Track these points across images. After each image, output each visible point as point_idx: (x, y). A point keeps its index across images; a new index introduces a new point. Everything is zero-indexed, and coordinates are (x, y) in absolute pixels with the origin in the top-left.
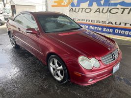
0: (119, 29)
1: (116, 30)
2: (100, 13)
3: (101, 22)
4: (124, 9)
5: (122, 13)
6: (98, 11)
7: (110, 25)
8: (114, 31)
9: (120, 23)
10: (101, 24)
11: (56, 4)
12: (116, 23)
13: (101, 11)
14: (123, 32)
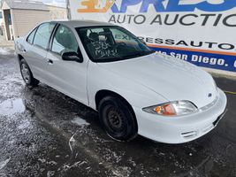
0: (198, 53)
1: (193, 56)
2: (161, 24)
3: (164, 41)
4: (207, 16)
5: (204, 24)
7: (182, 46)
9: (201, 44)
10: (164, 44)
11: (85, 7)
12: (192, 43)
13: (163, 21)
14: (206, 60)
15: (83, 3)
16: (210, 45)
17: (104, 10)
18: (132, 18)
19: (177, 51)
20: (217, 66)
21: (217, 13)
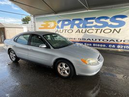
0: (95, 43)
4: (97, 30)
5: (96, 33)
6: (78, 31)
7: (89, 41)
8: (92, 45)
9: (96, 40)
10: (82, 40)
11: (43, 27)
12: (93, 40)
13: (81, 32)
14: (98, 45)
15: (42, 25)
16: (100, 40)
17: (53, 28)
18: (67, 31)
19: (87, 43)
20: (103, 47)
21: (101, 29)
